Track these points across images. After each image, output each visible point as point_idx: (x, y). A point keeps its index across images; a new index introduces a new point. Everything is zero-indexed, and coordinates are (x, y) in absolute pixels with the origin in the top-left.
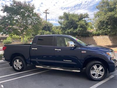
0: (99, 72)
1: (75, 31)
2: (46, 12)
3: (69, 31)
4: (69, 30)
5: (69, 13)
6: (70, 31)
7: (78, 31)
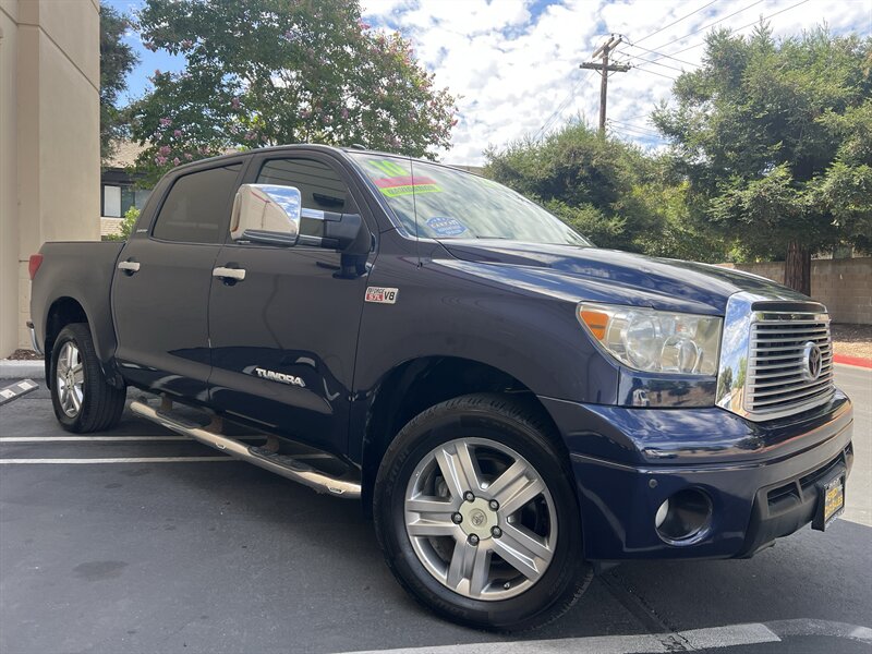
0: (497, 532)
1: (810, 199)
2: (601, 62)
3: (747, 195)
4: (744, 186)
5: (763, 34)
6: (757, 200)
7: (834, 193)
